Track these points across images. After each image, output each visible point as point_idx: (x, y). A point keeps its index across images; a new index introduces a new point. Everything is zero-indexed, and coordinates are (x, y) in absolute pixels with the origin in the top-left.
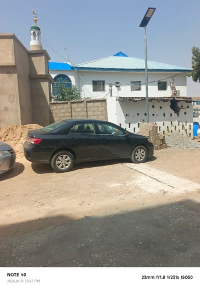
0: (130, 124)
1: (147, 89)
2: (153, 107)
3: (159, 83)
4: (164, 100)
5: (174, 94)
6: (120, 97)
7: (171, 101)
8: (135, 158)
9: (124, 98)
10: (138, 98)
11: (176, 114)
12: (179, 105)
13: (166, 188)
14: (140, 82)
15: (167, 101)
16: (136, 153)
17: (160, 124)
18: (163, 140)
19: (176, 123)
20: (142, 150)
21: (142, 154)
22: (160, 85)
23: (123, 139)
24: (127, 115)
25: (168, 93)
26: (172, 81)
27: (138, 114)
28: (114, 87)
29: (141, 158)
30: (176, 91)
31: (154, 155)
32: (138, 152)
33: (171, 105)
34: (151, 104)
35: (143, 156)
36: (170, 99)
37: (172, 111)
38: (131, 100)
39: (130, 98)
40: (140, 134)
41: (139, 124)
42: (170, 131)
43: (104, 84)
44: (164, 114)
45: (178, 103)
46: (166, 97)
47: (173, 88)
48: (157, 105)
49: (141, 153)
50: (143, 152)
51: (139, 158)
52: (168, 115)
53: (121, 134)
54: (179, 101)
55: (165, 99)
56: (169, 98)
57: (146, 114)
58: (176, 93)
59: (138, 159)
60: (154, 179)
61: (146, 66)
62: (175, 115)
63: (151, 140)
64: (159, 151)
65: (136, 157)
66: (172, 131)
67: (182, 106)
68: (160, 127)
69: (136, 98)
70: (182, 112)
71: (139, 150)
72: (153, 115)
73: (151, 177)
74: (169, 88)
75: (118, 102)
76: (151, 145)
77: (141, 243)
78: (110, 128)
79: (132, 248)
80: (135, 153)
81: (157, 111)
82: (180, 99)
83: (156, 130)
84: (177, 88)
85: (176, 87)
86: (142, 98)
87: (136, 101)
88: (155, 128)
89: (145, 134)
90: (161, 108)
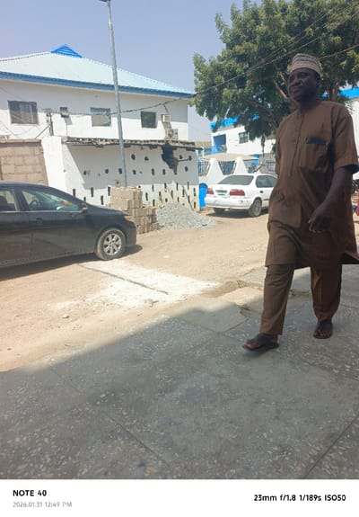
0: (92, 189)
1: (120, 123)
2: (133, 157)
3: (143, 115)
4: (151, 145)
5: (169, 135)
6: (69, 138)
7: (163, 147)
8: (103, 250)
9: (78, 139)
10: (106, 140)
11: (172, 171)
12: (176, 154)
13: (155, 296)
14: (108, 110)
15: (155, 146)
16: (106, 243)
17: (146, 188)
18: (153, 216)
19: (172, 186)
20: (116, 236)
21: (117, 243)
22: (146, 117)
23: (78, 218)
24: (85, 173)
25: (158, 134)
26: (164, 112)
27: (107, 171)
28: (57, 118)
29: (114, 251)
30: (172, 131)
31: (137, 243)
32: (108, 240)
33: (163, 156)
34: (129, 151)
35: (117, 246)
36: (161, 144)
37: (166, 166)
38: (92, 143)
39: (90, 139)
40: (113, 208)
41: (109, 188)
42: (163, 199)
43: (35, 110)
44: (153, 170)
45: (174, 152)
46: (155, 141)
47: (166, 125)
48: (140, 155)
49: (114, 241)
50: (117, 240)
51: (112, 251)
52: (158, 172)
53: (74, 210)
54: (175, 148)
55: (153, 143)
56: (159, 141)
57: (120, 171)
58: (171, 133)
59: (109, 252)
60: (135, 283)
61: (116, 79)
62: (169, 171)
63: (131, 219)
64: (147, 235)
65: (106, 250)
66: (166, 200)
67: (181, 157)
68: (147, 194)
69: (102, 140)
70: (181, 166)
71: (110, 237)
72: (134, 172)
73: (131, 281)
74: (159, 123)
75: (65, 146)
76: (131, 225)
77: (103, 395)
78: (54, 198)
79: (87, 409)
80: (103, 242)
81: (139, 164)
82: (177, 144)
83: (140, 199)
84: (174, 125)
85: (172, 123)
86: (112, 140)
87: (102, 146)
88: (137, 197)
89: (121, 207)
90: (146, 159)
